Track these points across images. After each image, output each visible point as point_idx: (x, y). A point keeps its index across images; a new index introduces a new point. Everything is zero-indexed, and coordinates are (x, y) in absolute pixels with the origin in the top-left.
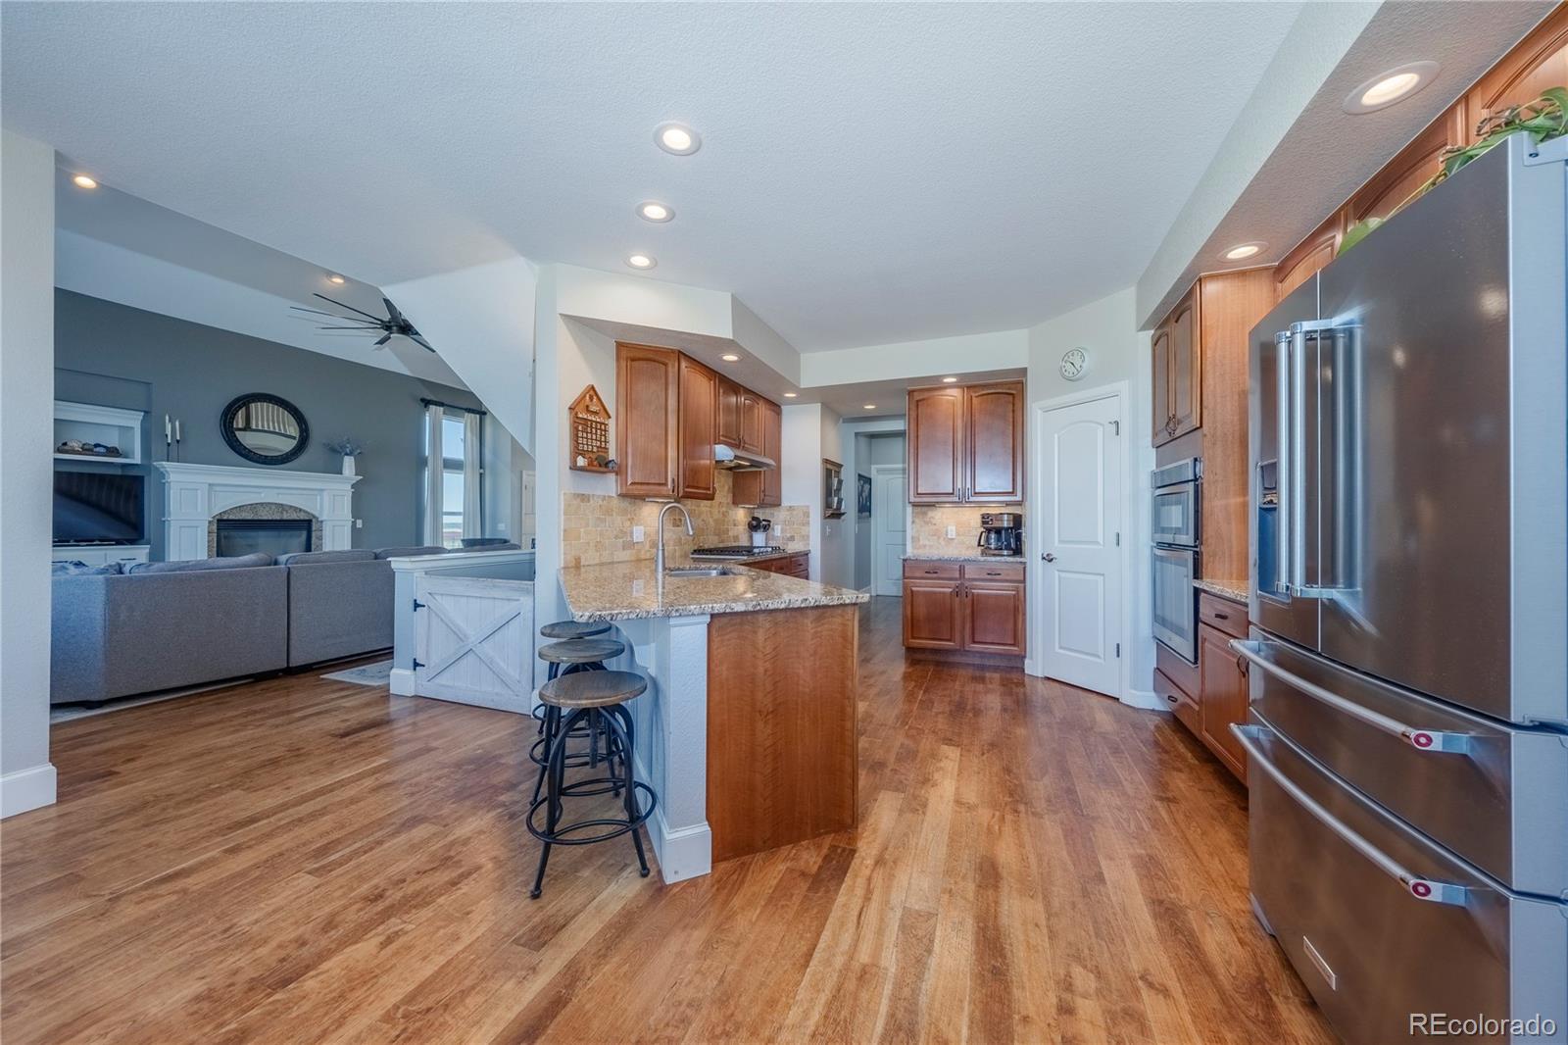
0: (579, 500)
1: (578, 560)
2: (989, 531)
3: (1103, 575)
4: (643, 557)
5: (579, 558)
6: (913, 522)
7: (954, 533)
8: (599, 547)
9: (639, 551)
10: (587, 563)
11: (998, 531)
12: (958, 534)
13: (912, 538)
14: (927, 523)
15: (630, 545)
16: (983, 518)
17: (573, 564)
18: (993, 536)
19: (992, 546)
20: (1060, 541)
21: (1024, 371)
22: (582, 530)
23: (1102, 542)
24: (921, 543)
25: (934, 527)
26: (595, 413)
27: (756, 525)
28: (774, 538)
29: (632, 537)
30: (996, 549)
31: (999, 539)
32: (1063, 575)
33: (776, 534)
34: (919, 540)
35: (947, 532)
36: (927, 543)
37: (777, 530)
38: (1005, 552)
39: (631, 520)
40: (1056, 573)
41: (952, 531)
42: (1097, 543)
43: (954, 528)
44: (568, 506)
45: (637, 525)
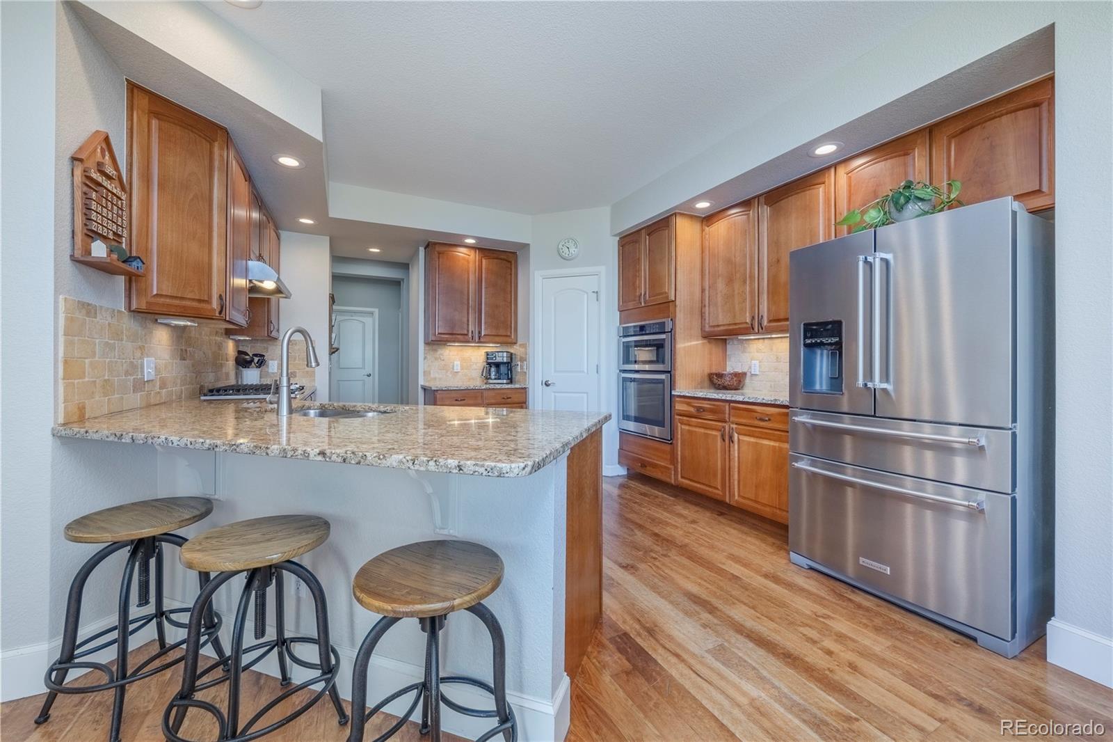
0: (84, 311)
1: (82, 409)
2: (489, 364)
3: (587, 393)
4: (153, 401)
5: (84, 408)
6: (425, 358)
7: (459, 368)
8: (107, 387)
9: (149, 394)
10: (93, 416)
11: (498, 365)
12: (462, 369)
13: (424, 372)
14: (436, 359)
15: (140, 385)
16: (488, 355)
17: (75, 418)
18: (493, 369)
19: (493, 377)
20: (555, 371)
21: (525, 247)
22: (87, 361)
23: (586, 371)
24: (432, 376)
25: (443, 363)
26: (109, 177)
27: (243, 361)
28: (267, 374)
29: (142, 372)
30: (495, 379)
31: (498, 372)
32: (556, 394)
33: (270, 371)
34: (430, 374)
35: (453, 366)
36: (437, 376)
37: (273, 366)
38: (505, 381)
39: (142, 348)
40: (553, 394)
41: (457, 366)
42: (583, 372)
43: (459, 363)
44: (70, 320)
45: (148, 356)
